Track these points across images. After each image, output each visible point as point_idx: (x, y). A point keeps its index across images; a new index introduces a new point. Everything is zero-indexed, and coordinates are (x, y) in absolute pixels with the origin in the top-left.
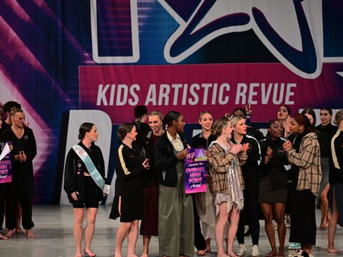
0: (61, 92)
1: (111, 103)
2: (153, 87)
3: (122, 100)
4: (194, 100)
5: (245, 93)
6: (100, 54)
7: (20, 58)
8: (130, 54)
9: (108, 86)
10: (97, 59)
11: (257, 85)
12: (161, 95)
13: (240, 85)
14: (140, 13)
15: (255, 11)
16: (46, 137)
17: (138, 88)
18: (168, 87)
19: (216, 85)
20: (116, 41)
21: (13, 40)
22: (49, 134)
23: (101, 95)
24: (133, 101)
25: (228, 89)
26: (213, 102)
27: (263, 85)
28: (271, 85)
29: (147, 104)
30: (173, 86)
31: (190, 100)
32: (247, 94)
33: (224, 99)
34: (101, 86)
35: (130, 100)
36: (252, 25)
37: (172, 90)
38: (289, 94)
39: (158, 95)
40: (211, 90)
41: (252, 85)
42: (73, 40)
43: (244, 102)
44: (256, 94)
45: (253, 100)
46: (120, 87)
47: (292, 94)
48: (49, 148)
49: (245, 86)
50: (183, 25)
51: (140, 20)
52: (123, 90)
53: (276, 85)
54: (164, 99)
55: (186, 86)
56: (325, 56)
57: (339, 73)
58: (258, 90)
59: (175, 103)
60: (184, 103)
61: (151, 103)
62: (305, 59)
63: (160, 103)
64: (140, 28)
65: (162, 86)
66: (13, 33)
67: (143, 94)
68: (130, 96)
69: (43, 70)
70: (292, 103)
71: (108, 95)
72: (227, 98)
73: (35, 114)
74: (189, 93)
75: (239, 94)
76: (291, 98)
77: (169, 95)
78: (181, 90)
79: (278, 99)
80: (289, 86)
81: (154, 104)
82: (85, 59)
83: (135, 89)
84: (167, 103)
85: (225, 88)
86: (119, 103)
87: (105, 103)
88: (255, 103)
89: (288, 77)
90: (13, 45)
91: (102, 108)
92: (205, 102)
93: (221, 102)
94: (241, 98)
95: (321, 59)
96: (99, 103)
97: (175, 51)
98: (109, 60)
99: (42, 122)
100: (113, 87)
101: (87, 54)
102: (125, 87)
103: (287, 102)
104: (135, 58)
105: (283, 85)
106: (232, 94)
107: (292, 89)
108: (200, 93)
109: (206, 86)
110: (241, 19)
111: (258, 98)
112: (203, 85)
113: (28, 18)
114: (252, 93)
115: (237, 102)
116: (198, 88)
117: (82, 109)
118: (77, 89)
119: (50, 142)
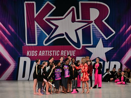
0: (18, 53)
1: (30, 55)
2: (41, 51)
3: (33, 55)
4: (51, 55)
5: (63, 53)
6: (28, 43)
7: (8, 44)
8: (35, 43)
9: (29, 51)
10: (27, 44)
11: (66, 51)
12: (43, 53)
13: (62, 51)
14: (37, 33)
15: (66, 33)
16: (14, 64)
17: (37, 52)
18: (44, 51)
19: (56, 51)
20: (31, 40)
21: (6, 40)
22: (15, 63)
23: (28, 53)
24: (36, 55)
25: (59, 52)
26: (55, 55)
27: (68, 51)
28: (69, 51)
29: (39, 55)
30: (46, 51)
31: (50, 55)
32: (64, 53)
33: (58, 54)
34: (28, 51)
35: (35, 55)
36: (65, 36)
37: (45, 52)
38: (74, 53)
39: (42, 53)
40: (55, 52)
41: (65, 51)
42: (21, 40)
43: (63, 55)
44: (66, 53)
45: (65, 54)
46: (33, 51)
47: (75, 53)
48: (15, 66)
49: (63, 51)
50: (48, 36)
51: (37, 35)
52: (33, 52)
53: (71, 51)
54: (43, 54)
55: (49, 51)
56: (83, 44)
57: (86, 48)
58: (66, 52)
59: (46, 55)
60: (48, 55)
61: (40, 55)
62: (78, 45)
63: (42, 55)
64: (37, 37)
65: (43, 51)
66: (6, 38)
67: (38, 53)
68: (35, 54)
69: (14, 47)
70: (75, 55)
71: (30, 53)
72: (59, 54)
73: (12, 58)
74: (49, 53)
75: (61, 53)
76: (74, 54)
77: (45, 53)
78: (47, 52)
79: (71, 54)
80: (74, 51)
81: (41, 55)
82: (24, 44)
83: (36, 52)
84: (44, 55)
85: (58, 52)
86: (32, 55)
87: (29, 55)
88: (66, 55)
89: (74, 49)
90: (6, 41)
91: (28, 56)
92: (53, 55)
93: (57, 55)
94: (62, 54)
95: (82, 45)
96: (27, 55)
97: (46, 43)
98: (30, 45)
99: (13, 60)
100: (31, 51)
101: (24, 43)
102: (34, 51)
103: (73, 55)
104: (36, 44)
105: (72, 51)
106: (60, 53)
107: (75, 52)
108: (52, 53)
109: (54, 51)
110: (62, 35)
111: (66, 54)
112: (53, 51)
113: (10, 34)
114: (65, 53)
115: (61, 55)
116: (52, 52)
117: (23, 57)
118: (22, 52)
119: (15, 65)
